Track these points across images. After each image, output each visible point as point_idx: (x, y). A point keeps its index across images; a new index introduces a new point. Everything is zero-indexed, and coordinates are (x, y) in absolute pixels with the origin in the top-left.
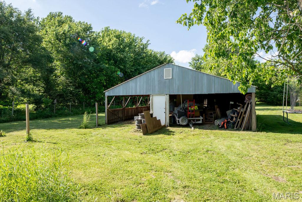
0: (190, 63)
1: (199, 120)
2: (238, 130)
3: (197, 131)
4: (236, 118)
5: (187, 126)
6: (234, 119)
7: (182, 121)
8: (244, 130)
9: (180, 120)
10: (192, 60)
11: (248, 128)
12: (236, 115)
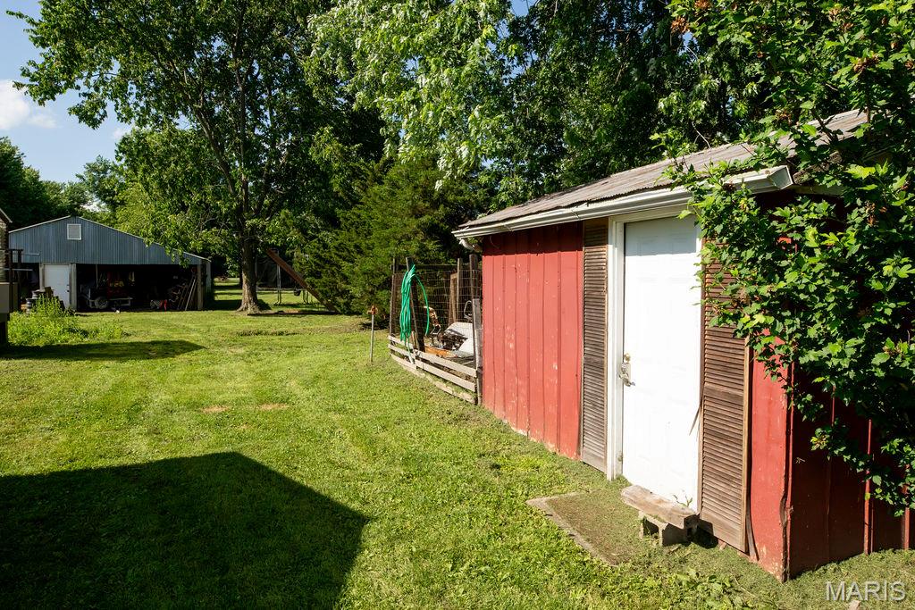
0: (81, 177)
1: (126, 302)
2: (183, 310)
3: (126, 315)
4: (179, 296)
5: (108, 309)
6: (177, 298)
7: (100, 303)
8: (189, 309)
9: (96, 302)
10: (86, 170)
11: (193, 308)
12: (179, 293)
